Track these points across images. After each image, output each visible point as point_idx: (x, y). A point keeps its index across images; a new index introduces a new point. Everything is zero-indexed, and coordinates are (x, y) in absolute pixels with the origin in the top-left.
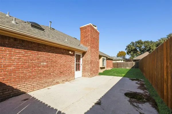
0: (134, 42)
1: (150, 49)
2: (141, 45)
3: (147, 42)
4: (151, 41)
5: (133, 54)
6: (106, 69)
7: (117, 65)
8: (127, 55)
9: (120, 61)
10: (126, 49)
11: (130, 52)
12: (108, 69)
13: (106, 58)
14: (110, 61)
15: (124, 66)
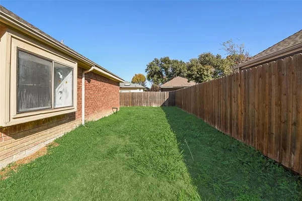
0: (159, 59)
1: (180, 72)
2: (168, 65)
3: (176, 61)
4: (181, 62)
5: (157, 80)
6: (82, 120)
7: (133, 98)
8: (147, 81)
9: (138, 91)
10: (147, 70)
11: (153, 76)
12: (95, 117)
13: (75, 66)
14: (107, 84)
15: (147, 102)
